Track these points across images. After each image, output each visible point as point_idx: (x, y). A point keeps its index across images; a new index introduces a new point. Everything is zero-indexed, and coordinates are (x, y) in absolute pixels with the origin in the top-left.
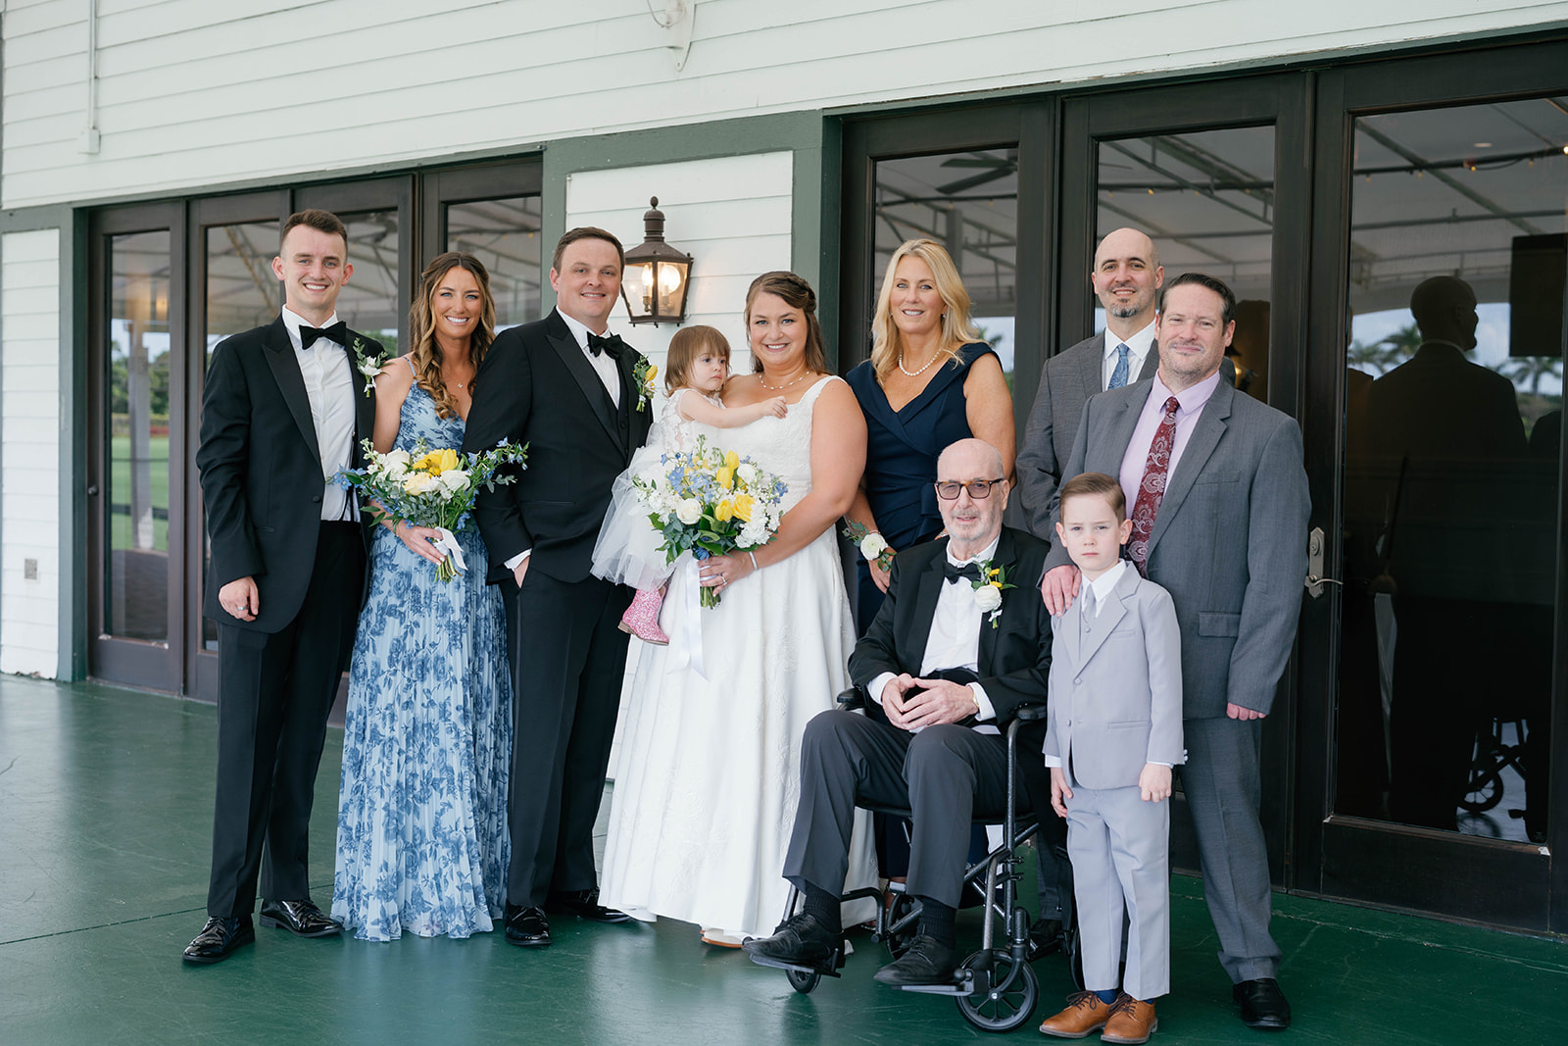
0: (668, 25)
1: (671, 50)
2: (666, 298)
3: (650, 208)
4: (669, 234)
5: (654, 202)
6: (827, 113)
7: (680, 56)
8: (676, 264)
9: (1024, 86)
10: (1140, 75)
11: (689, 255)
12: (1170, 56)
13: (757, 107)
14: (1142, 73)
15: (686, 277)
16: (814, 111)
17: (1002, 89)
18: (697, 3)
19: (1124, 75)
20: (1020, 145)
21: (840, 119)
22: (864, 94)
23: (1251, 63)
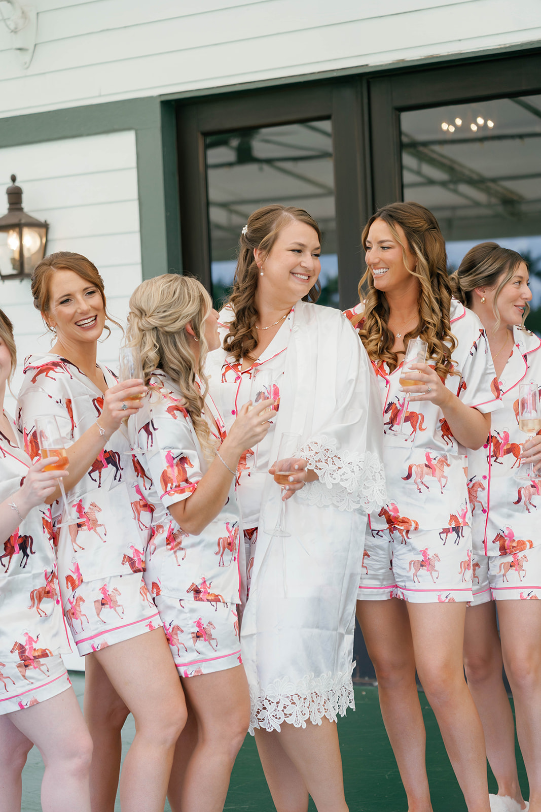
0: (15, 31)
1: (18, 52)
2: (29, 258)
3: (10, 184)
4: (27, 204)
5: (14, 179)
6: (164, 98)
7: (26, 57)
8: (37, 229)
9: (338, 70)
10: (437, 57)
11: (46, 221)
12: (462, 41)
13: (100, 96)
14: (439, 56)
15: (44, 241)
16: (151, 98)
17: (319, 72)
18: (39, 11)
19: (423, 57)
20: (333, 117)
21: (173, 103)
22: (195, 81)
23: (531, 44)
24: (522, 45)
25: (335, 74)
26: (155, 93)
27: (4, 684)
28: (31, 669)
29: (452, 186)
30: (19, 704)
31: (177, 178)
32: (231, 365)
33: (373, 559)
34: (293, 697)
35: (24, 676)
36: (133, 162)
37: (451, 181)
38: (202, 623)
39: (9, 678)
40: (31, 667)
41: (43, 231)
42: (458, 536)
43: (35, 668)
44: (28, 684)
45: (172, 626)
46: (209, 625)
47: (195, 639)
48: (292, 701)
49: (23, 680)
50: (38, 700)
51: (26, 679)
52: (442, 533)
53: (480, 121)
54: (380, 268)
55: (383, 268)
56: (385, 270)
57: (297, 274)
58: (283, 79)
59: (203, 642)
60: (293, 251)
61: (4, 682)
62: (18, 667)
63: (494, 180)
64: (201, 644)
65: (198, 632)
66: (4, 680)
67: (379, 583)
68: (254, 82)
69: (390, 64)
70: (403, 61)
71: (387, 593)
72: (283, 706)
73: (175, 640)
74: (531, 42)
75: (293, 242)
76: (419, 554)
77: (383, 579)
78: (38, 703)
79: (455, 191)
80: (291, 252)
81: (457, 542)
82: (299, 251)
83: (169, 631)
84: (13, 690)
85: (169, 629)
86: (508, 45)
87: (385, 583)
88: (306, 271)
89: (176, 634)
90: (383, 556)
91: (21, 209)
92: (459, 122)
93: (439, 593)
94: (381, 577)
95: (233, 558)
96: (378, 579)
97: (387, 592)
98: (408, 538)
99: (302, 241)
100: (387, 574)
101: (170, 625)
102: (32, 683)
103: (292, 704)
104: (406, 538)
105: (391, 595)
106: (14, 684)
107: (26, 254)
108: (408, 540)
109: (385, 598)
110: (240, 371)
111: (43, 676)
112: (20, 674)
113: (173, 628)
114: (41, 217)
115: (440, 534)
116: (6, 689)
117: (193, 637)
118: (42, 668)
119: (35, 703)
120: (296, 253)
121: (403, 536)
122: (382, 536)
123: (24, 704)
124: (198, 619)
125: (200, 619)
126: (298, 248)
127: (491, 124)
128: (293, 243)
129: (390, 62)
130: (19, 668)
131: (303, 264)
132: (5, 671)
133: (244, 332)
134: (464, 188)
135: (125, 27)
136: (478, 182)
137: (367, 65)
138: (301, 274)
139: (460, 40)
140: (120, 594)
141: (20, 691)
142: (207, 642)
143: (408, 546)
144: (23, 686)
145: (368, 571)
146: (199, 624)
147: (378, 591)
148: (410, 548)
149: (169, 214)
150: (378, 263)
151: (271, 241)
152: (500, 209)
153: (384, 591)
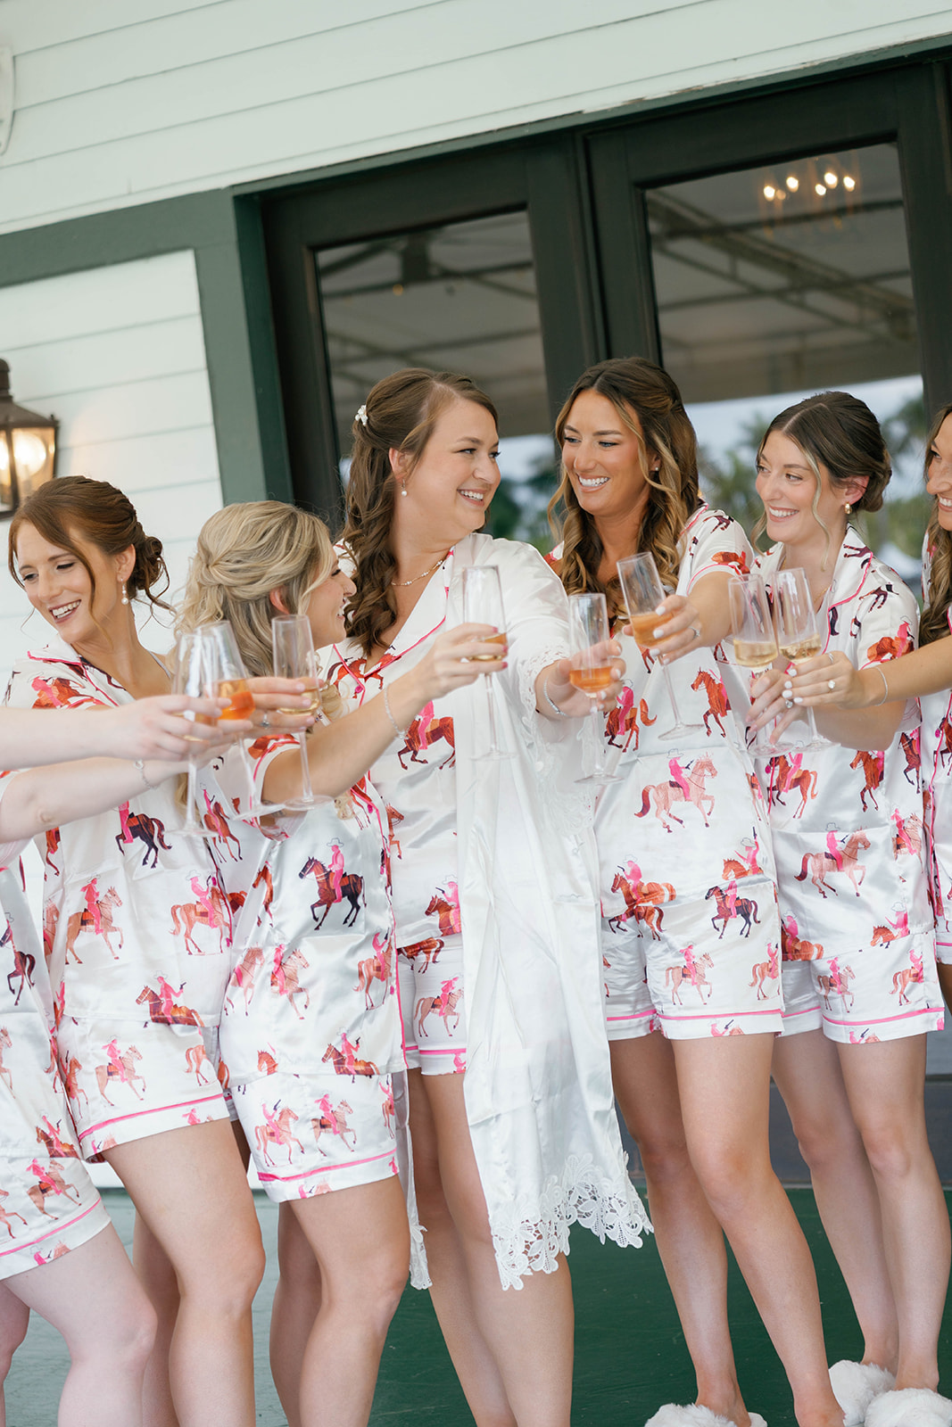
2: (28, 480)
7: (1, 134)
8: (37, 431)
9: (531, 123)
10: (698, 91)
11: (52, 416)
12: (738, 61)
13: (130, 194)
14: (701, 88)
15: (52, 449)
16: (218, 191)
17: (499, 130)
18: (15, 54)
19: (675, 93)
20: (530, 205)
21: (256, 198)
22: (291, 158)
23: (857, 59)
24: (841, 60)
25: (527, 132)
26: (223, 182)
27: (6, 1226)
28: (52, 1195)
29: (794, 297)
30: (35, 1257)
31: (272, 328)
32: (348, 664)
33: (616, 970)
34: (538, 1226)
35: (42, 1209)
36: (194, 306)
37: (792, 289)
38: (330, 1103)
39: (16, 1214)
40: (52, 1192)
41: (50, 433)
42: (748, 922)
43: (58, 1192)
44: (50, 1222)
45: (279, 1110)
46: (341, 1106)
47: (319, 1129)
48: (538, 1235)
49: (40, 1216)
50: (68, 1247)
51: (45, 1213)
52: (717, 917)
53: (831, 179)
54: (596, 478)
55: (600, 477)
56: (602, 480)
57: (469, 491)
58: (440, 146)
59: (332, 1135)
60: (462, 451)
61: (7, 1223)
62: (30, 1194)
63: (869, 280)
64: (327, 1138)
65: (322, 1117)
66: (8, 1219)
67: (630, 1009)
68: (391, 153)
69: (619, 108)
70: (640, 101)
71: (645, 1023)
72: (525, 1244)
73: (285, 1134)
74: (857, 54)
75: (461, 437)
76: (680, 956)
77: (636, 1002)
78: (68, 1251)
79: (801, 305)
80: (459, 454)
81: (745, 933)
82: (472, 450)
83: (274, 1118)
84: (24, 1234)
85: (273, 1115)
86: (817, 63)
87: (639, 1007)
88: (483, 486)
89: (287, 1124)
90: (632, 962)
91: (9, 399)
92: (793, 183)
93: (713, 1021)
94: (632, 999)
95: (389, 990)
96: (628, 1002)
97: (643, 1022)
98: (661, 930)
99: (475, 434)
100: (641, 991)
101: (275, 1109)
102: (56, 1219)
103: (538, 1239)
104: (657, 930)
105: (651, 1027)
106: (25, 1223)
107: (22, 476)
108: (661, 934)
109: (642, 1032)
110: (362, 676)
111: (71, 1206)
112: (34, 1206)
113: (281, 1114)
114: (44, 410)
115: (713, 919)
116: (11, 1235)
117: (315, 1127)
118: (68, 1191)
119: (63, 1251)
120: (467, 454)
121: (652, 927)
122: (625, 930)
123: (44, 1256)
124: (322, 1097)
125: (325, 1096)
126: (470, 445)
127: (849, 183)
128: (462, 440)
129: (619, 104)
130: (32, 1196)
131: (478, 475)
132: (8, 1205)
133: (374, 599)
134: (816, 299)
135: (164, 72)
136: (840, 285)
137: (580, 112)
138: (474, 491)
139: (735, 59)
140: (140, 1057)
141: (36, 1234)
142: (338, 1135)
143: (663, 943)
144: (41, 1226)
145: (610, 990)
146: (324, 1104)
147: (630, 1023)
148: (665, 946)
149: (261, 391)
150: (592, 469)
151: (421, 438)
152: (882, 328)
153: (640, 1021)
